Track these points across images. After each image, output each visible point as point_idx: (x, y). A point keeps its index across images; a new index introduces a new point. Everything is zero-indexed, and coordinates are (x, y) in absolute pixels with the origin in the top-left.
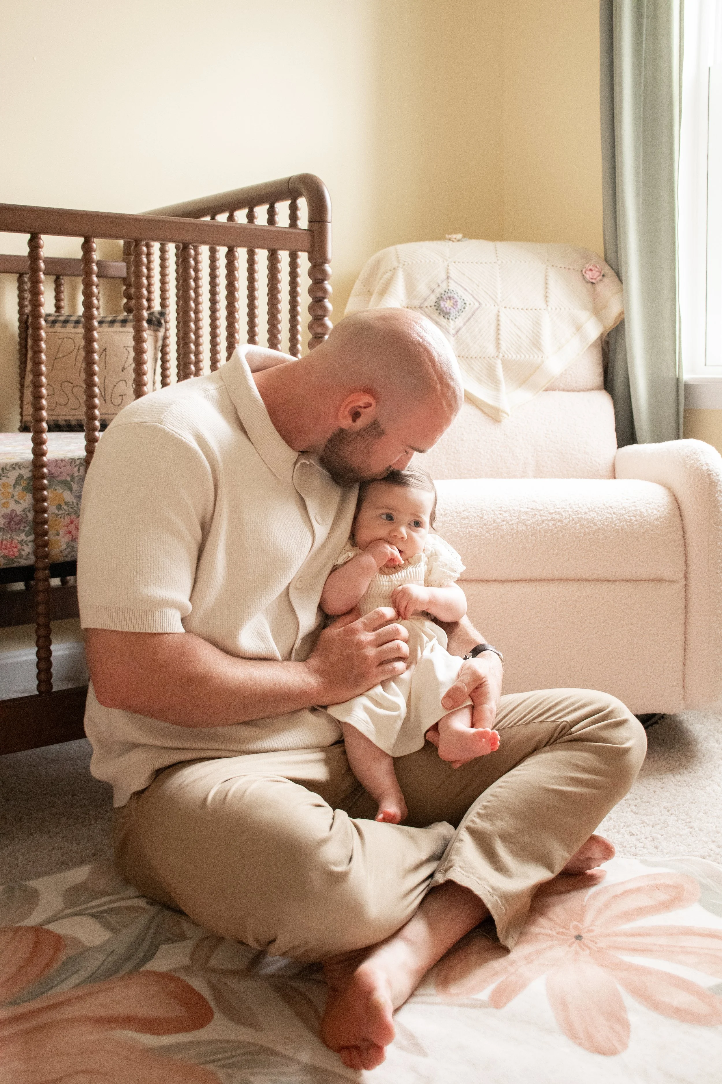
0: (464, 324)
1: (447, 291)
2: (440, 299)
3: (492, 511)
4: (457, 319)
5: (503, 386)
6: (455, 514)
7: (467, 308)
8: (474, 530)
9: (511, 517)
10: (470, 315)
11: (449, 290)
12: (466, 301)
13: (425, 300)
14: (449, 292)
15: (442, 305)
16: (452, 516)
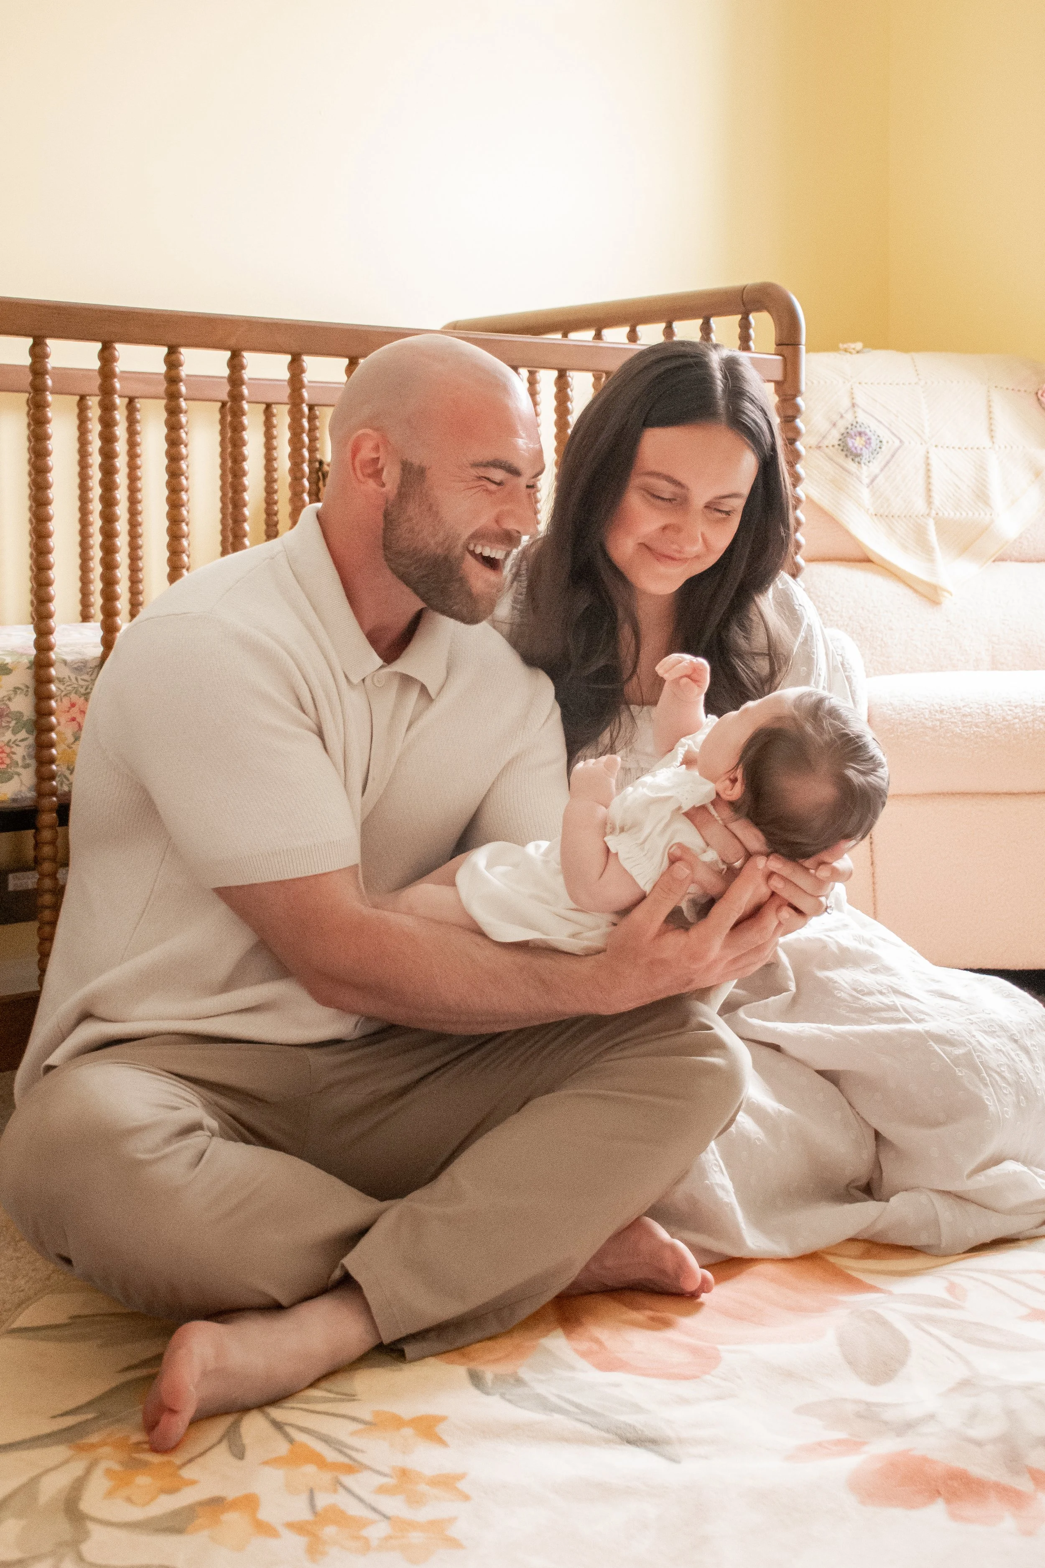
0: (882, 470)
1: (855, 424)
2: (845, 436)
3: (999, 706)
4: (871, 463)
5: (938, 554)
6: (954, 711)
7: (884, 448)
8: (979, 730)
9: (1024, 713)
10: (888, 457)
11: (857, 422)
12: (881, 438)
13: (824, 437)
14: (858, 426)
15: (850, 444)
16: (950, 713)
